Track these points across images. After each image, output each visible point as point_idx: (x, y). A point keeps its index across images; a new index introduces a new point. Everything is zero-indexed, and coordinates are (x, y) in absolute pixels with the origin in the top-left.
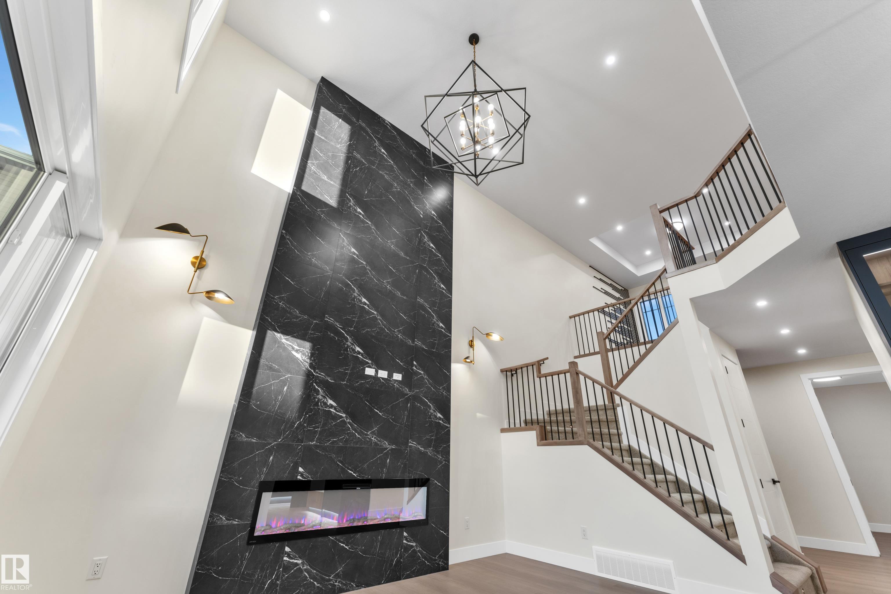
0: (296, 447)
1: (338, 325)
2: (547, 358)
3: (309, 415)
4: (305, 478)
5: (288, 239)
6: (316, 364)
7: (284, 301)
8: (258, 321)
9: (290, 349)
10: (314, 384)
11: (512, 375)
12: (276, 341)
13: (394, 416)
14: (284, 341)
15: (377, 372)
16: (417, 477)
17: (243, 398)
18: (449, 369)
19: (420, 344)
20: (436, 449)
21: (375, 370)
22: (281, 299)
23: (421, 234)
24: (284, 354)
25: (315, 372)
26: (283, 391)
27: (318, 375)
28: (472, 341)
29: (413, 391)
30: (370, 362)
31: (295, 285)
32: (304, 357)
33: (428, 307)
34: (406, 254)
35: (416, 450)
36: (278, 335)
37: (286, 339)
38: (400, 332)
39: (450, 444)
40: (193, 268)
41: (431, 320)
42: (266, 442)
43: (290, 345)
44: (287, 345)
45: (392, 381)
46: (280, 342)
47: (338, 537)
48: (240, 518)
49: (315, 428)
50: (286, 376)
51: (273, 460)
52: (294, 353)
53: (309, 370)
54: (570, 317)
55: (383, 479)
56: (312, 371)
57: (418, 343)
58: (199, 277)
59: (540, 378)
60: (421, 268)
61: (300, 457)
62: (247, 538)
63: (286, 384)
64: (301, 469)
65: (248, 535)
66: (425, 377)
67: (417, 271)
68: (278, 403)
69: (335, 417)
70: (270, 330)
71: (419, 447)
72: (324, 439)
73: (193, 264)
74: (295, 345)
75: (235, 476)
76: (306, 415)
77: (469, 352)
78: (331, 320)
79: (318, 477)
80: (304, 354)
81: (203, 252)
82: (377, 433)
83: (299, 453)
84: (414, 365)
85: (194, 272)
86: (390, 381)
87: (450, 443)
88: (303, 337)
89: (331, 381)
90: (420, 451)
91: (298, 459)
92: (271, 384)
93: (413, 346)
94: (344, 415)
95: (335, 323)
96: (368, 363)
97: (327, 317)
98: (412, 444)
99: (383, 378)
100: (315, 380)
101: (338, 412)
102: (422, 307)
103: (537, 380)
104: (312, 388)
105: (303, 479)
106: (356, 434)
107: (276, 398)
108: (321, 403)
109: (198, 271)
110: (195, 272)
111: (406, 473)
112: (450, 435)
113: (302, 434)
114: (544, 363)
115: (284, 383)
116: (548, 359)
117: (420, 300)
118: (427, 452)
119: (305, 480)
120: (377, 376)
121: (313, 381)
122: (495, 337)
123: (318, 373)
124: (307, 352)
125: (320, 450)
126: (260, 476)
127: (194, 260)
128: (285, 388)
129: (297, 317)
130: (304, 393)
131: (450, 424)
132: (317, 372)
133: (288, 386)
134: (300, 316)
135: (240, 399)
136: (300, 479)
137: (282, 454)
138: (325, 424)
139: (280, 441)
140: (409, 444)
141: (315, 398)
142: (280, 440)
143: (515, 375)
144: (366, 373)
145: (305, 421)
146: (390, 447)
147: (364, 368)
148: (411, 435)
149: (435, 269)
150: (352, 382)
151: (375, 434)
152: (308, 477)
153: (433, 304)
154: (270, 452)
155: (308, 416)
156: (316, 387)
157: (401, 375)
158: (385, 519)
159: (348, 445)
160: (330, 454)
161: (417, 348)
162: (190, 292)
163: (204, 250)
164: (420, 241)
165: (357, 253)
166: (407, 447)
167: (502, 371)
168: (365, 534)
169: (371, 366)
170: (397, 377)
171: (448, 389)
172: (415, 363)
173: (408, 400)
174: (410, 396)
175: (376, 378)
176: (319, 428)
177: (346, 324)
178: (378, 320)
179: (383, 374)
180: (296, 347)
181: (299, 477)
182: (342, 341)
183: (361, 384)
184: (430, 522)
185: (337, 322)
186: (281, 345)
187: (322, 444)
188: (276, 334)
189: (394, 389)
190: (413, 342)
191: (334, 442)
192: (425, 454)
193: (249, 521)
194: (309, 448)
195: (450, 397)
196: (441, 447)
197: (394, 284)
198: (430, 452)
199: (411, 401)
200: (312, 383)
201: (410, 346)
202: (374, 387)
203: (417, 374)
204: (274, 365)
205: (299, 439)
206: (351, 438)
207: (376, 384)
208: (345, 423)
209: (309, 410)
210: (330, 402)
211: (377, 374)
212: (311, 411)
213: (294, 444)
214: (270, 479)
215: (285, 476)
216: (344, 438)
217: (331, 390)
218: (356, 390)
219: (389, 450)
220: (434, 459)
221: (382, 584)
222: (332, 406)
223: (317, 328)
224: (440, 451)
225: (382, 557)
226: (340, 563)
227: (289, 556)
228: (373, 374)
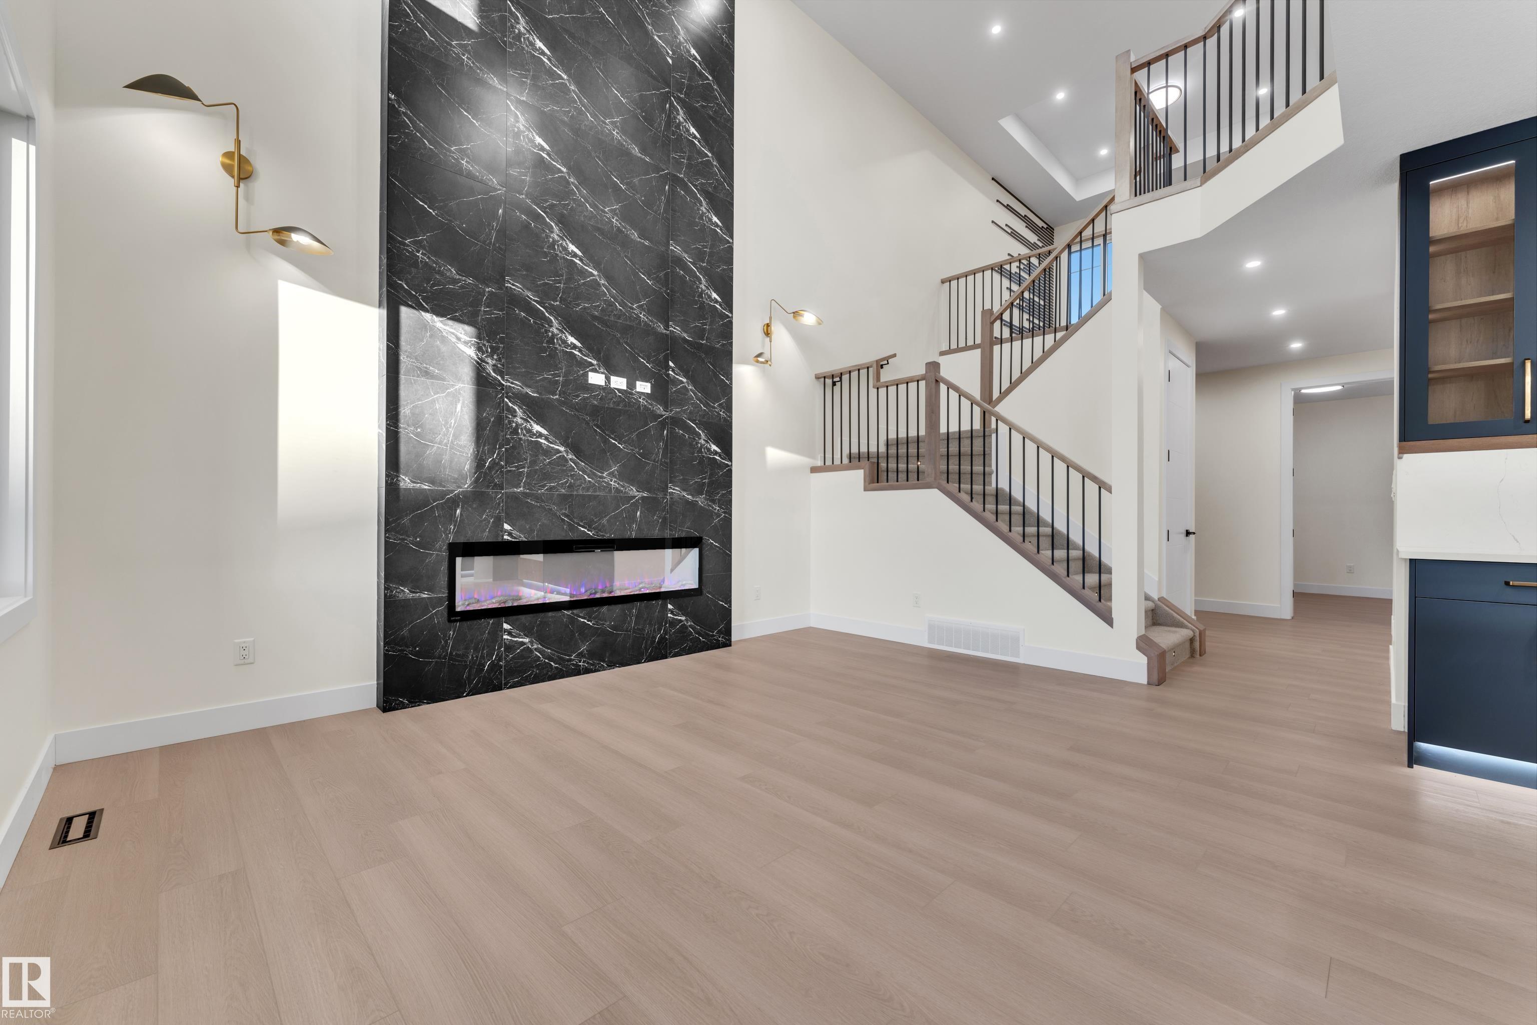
0: (493, 495)
1: (531, 297)
2: (894, 356)
3: (506, 448)
4: (515, 538)
5: (405, 114)
6: (503, 365)
7: (425, 249)
8: (385, 289)
9: (453, 339)
10: (506, 399)
11: (834, 384)
12: (425, 326)
13: (642, 449)
14: (439, 325)
15: (608, 379)
16: (683, 535)
17: (393, 422)
18: (729, 375)
19: (678, 330)
20: (710, 496)
21: (604, 375)
22: (419, 244)
23: (671, 105)
24: (444, 349)
25: (503, 378)
26: (456, 411)
27: (509, 384)
28: (768, 325)
29: (671, 411)
30: (595, 362)
31: (439, 216)
32: (480, 354)
33: (690, 262)
34: (643, 150)
35: (680, 499)
36: (428, 316)
37: (441, 322)
38: (643, 309)
39: (732, 490)
40: (230, 178)
41: (697, 286)
42: (444, 489)
43: (453, 333)
44: (447, 333)
45: (635, 395)
46: (432, 328)
47: (575, 611)
48: (430, 590)
49: (518, 467)
50: (456, 387)
51: (461, 514)
52: (462, 346)
54: (943, 282)
55: (633, 539)
56: (499, 378)
57: (676, 330)
58: (247, 198)
59: (878, 389)
60: (675, 181)
61: (503, 510)
62: (446, 614)
63: (459, 400)
64: (507, 527)
65: (446, 610)
66: (690, 387)
67: (667, 187)
68: (452, 431)
69: (548, 452)
70: (409, 305)
71: (684, 494)
72: (535, 484)
73: (228, 168)
74: (461, 333)
75: (409, 537)
76: (500, 448)
77: (763, 346)
78: (516, 286)
79: (535, 537)
80: (478, 349)
81: (238, 142)
82: (619, 475)
83: (499, 504)
84: (671, 367)
85: (235, 188)
86: (632, 394)
87: (731, 487)
88: (461, 318)
89: (532, 395)
90: (687, 502)
91: (499, 512)
92: (433, 401)
93: (667, 335)
94: (562, 449)
95: (524, 291)
96: (592, 365)
97: (508, 281)
98: (675, 490)
99: (618, 390)
100: (507, 393)
101: (551, 443)
102: (679, 261)
103: (873, 392)
104: (503, 407)
105: (513, 540)
106: (585, 476)
107: (447, 423)
108: (522, 429)
109: (241, 185)
110: (238, 187)
111: (667, 530)
112: (731, 477)
113: (500, 476)
114: (888, 363)
115: (455, 398)
116: (896, 356)
117: (676, 248)
118: (696, 501)
119: (515, 540)
120: (610, 387)
121: (503, 394)
122: (809, 319)
123: (509, 382)
125: (531, 500)
126: (447, 535)
127: (227, 161)
128: (459, 407)
129: (454, 281)
130: (490, 414)
131: (731, 461)
132: (507, 380)
133: (463, 403)
134: (459, 279)
135: (387, 424)
136: (508, 540)
137: (474, 506)
138: (533, 463)
139: (467, 488)
140: (669, 491)
141: (510, 422)
142: (466, 486)
143: (838, 384)
144: (591, 381)
145: (500, 457)
146: (639, 495)
147: (585, 372)
148: (670, 477)
149: (702, 184)
150: (568, 396)
151: (614, 476)
152: (520, 537)
153: (699, 256)
154: (454, 502)
155: (504, 449)
157: (649, 385)
158: (640, 590)
159: (575, 493)
160: (548, 506)
161: (673, 338)
162: (241, 229)
163: (240, 139)
164: (670, 120)
165: (548, 148)
166: (666, 495)
167: (817, 378)
168: (613, 607)
169: (598, 369)
170: (643, 387)
171: (728, 407)
172: (671, 364)
173: (663, 425)
174: (667, 418)
175: (607, 389)
176: (524, 468)
177: (546, 294)
178: (601, 287)
179: (619, 383)
180: (464, 337)
181: (506, 537)
182: (542, 325)
183: (584, 399)
184: (704, 592)
185: (529, 290)
186: (435, 333)
187: (534, 491)
188: (423, 313)
189: (639, 407)
190: (667, 327)
191: (551, 488)
192: (693, 504)
193: (444, 593)
194: (514, 497)
195: (732, 419)
196: (718, 493)
197: (625, 216)
198: (701, 500)
199: (668, 426)
200: (502, 398)
201: (662, 334)
202: (607, 405)
203: (676, 382)
204: (431, 368)
205: (496, 483)
206: (578, 483)
207: (609, 399)
208: (566, 460)
209: (503, 440)
210: (537, 428)
211: (610, 383)
212: (508, 442)
213: (490, 491)
214: (462, 540)
215: (485, 536)
216: (566, 482)
217: (536, 410)
218: (576, 410)
219: (639, 499)
220: (707, 510)
221: (643, 663)
222: (540, 435)
223: (493, 301)
224: (716, 499)
225: (639, 634)
226: (582, 641)
227: (510, 634)
228: (603, 384)
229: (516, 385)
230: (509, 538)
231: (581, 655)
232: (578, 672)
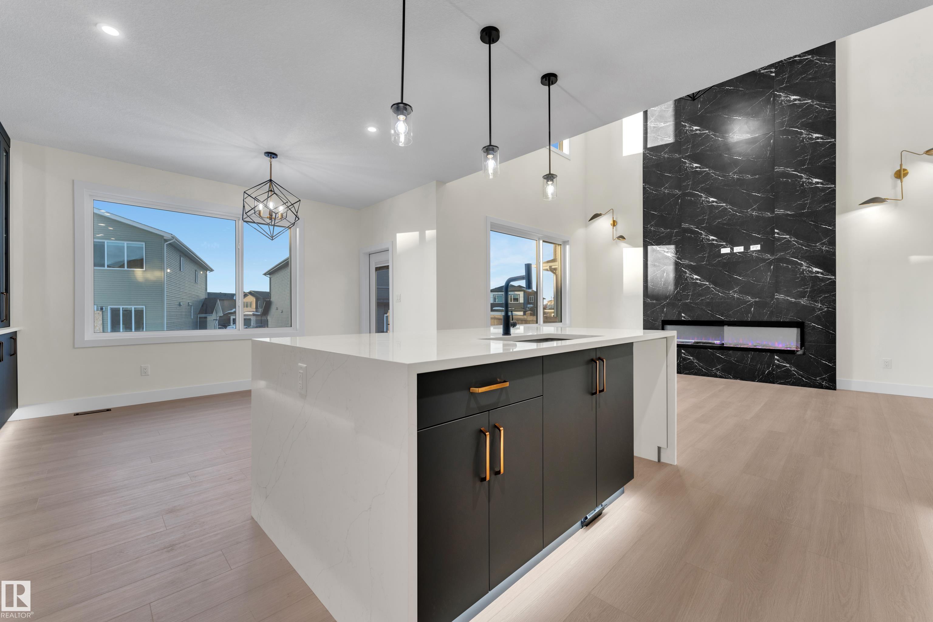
0: (678, 304)
1: (693, 227)
3: (682, 286)
4: (686, 319)
5: (648, 187)
6: (681, 256)
7: (652, 226)
8: (643, 242)
9: (663, 252)
12: (654, 250)
13: (755, 278)
14: (658, 249)
15: (732, 249)
16: (788, 320)
18: (832, 222)
19: (782, 211)
20: (812, 298)
21: (730, 248)
23: (776, 95)
24: (661, 257)
25: (681, 261)
26: (664, 277)
28: (900, 171)
29: (776, 255)
30: (724, 244)
31: (658, 214)
32: (672, 255)
33: (791, 171)
35: (785, 301)
36: (655, 247)
37: (660, 247)
38: (754, 210)
41: (799, 181)
42: (660, 302)
44: (661, 251)
45: (749, 252)
47: (714, 351)
49: (687, 293)
50: (664, 268)
51: (666, 310)
52: (666, 254)
53: (676, 261)
55: (748, 321)
56: (680, 261)
57: (779, 211)
58: (615, 231)
61: (681, 309)
63: (665, 272)
64: (683, 315)
66: (793, 239)
67: (772, 141)
68: (663, 283)
69: (701, 285)
70: (650, 246)
71: (789, 298)
72: (695, 298)
73: (612, 225)
75: (650, 317)
76: (680, 286)
78: (685, 225)
79: (695, 319)
80: (672, 253)
81: (613, 218)
82: (739, 292)
83: (680, 307)
84: (776, 233)
86: (748, 252)
87: (835, 292)
88: (669, 244)
89: (693, 264)
90: (791, 302)
92: (656, 275)
93: (772, 217)
94: (708, 283)
95: (689, 226)
96: (722, 245)
97: (682, 225)
98: (780, 296)
99: (739, 253)
100: (683, 266)
101: (702, 282)
102: (782, 175)
104: (681, 271)
106: (720, 293)
107: (661, 280)
108: (689, 278)
109: (614, 227)
110: (613, 228)
111: (774, 317)
112: (836, 285)
113: (680, 297)
115: (664, 272)
117: (779, 169)
118: (799, 302)
120: (733, 252)
121: (681, 266)
123: (683, 262)
124: (674, 251)
125: (693, 305)
126: (662, 318)
127: (611, 223)
128: (665, 274)
129: (663, 233)
130: (676, 275)
131: (835, 277)
133: (666, 273)
134: (665, 231)
137: (671, 307)
138: (694, 290)
140: (775, 297)
141: (684, 276)
142: (668, 301)
144: (722, 252)
145: (680, 290)
146: (753, 300)
147: (719, 249)
148: (777, 290)
149: (803, 122)
150: (711, 261)
151: (737, 292)
152: (689, 319)
153: (799, 165)
154: (664, 306)
156: (684, 270)
157: (759, 246)
159: (715, 301)
160: (701, 307)
161: (778, 217)
162: (614, 239)
163: (616, 216)
164: (775, 103)
165: (699, 165)
166: (774, 299)
168: (735, 352)
169: (726, 246)
170: (755, 248)
172: (776, 231)
173: (770, 263)
174: (774, 259)
175: (732, 254)
176: (690, 293)
177: (699, 223)
178: (728, 209)
179: (739, 249)
180: (666, 250)
181: (682, 319)
182: (698, 236)
183: (719, 260)
184: (807, 353)
185: (691, 225)
187: (694, 301)
188: (653, 246)
189: (753, 258)
190: (773, 212)
191: (702, 300)
192: (796, 303)
194: (686, 304)
195: (835, 250)
196: (821, 296)
197: (742, 171)
198: (804, 301)
199: (774, 264)
200: (681, 268)
201: (769, 217)
202: (732, 261)
203: (779, 239)
204: (656, 264)
205: (679, 300)
206: (716, 296)
207: (733, 258)
208: (709, 288)
209: (681, 283)
210: (695, 277)
211: (733, 250)
212: (683, 284)
213: (676, 302)
214: (666, 319)
215: (675, 318)
216: (710, 297)
217: (694, 270)
218: (715, 266)
219: (752, 302)
220: (809, 306)
221: (756, 382)
222: (697, 279)
223: (677, 234)
224: (818, 300)
225: (753, 367)
226: (718, 364)
227: (684, 354)
228: (729, 252)
229: (687, 262)
230: (684, 319)
231: (717, 370)
232: (716, 376)
